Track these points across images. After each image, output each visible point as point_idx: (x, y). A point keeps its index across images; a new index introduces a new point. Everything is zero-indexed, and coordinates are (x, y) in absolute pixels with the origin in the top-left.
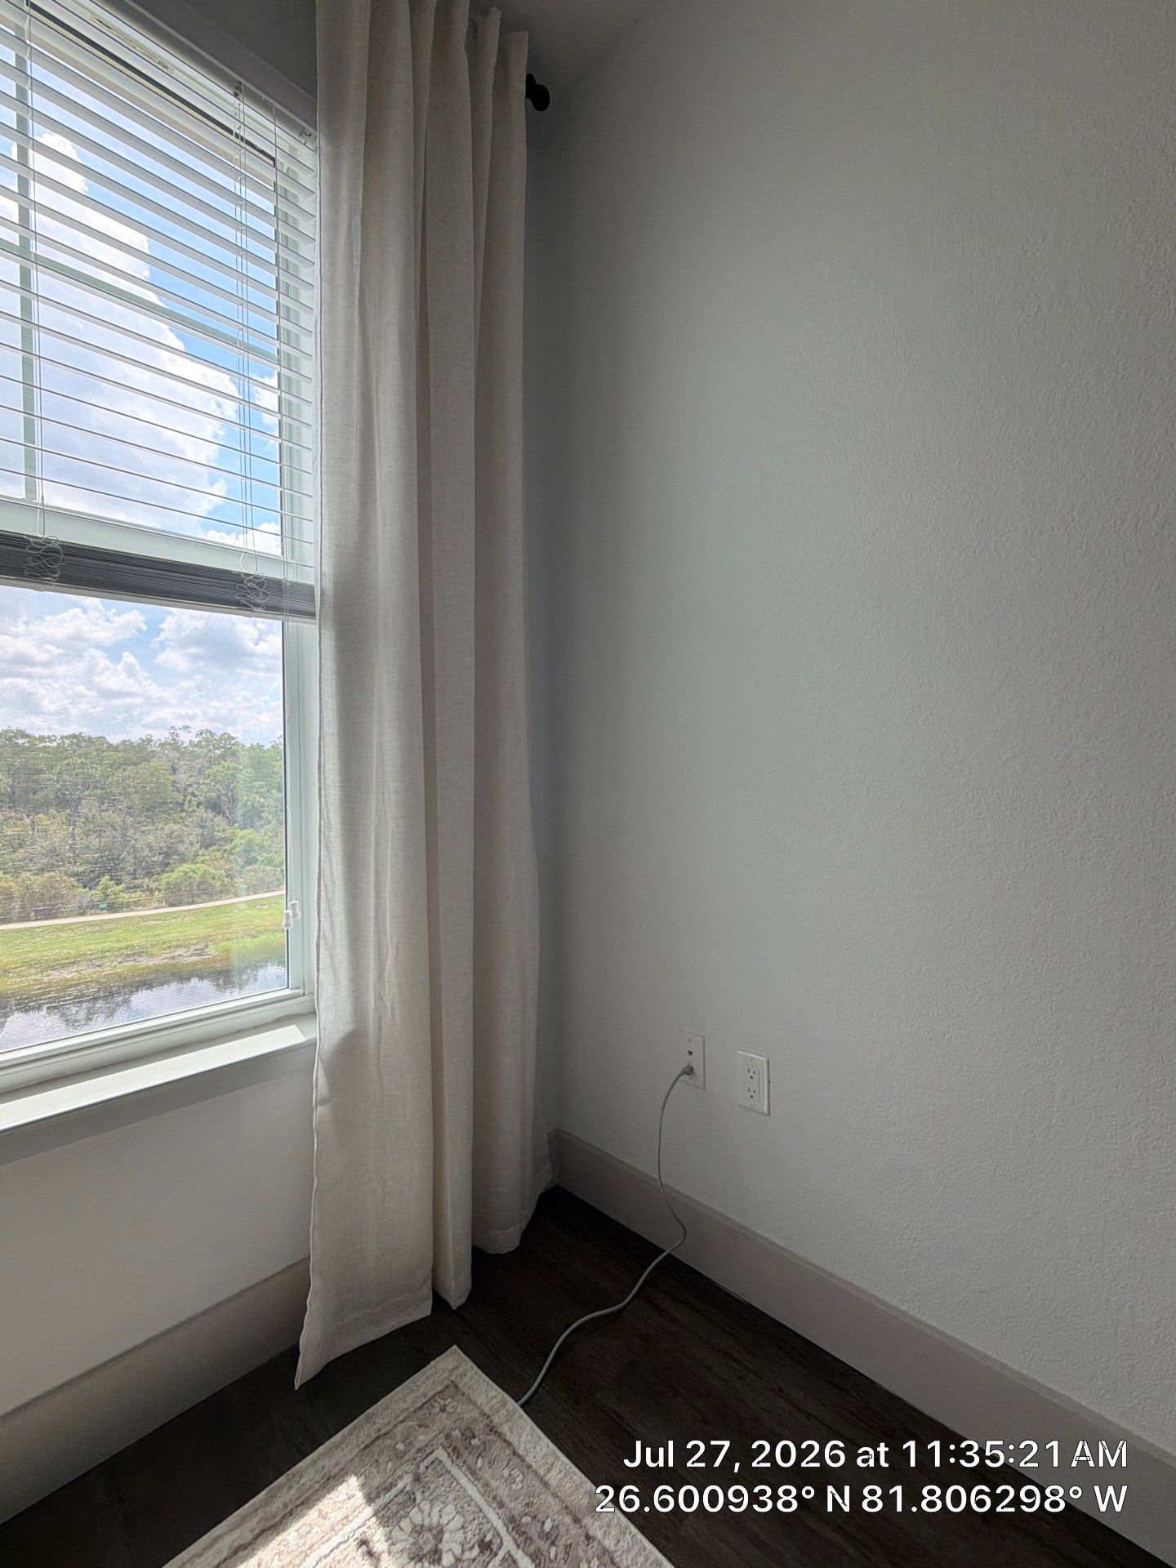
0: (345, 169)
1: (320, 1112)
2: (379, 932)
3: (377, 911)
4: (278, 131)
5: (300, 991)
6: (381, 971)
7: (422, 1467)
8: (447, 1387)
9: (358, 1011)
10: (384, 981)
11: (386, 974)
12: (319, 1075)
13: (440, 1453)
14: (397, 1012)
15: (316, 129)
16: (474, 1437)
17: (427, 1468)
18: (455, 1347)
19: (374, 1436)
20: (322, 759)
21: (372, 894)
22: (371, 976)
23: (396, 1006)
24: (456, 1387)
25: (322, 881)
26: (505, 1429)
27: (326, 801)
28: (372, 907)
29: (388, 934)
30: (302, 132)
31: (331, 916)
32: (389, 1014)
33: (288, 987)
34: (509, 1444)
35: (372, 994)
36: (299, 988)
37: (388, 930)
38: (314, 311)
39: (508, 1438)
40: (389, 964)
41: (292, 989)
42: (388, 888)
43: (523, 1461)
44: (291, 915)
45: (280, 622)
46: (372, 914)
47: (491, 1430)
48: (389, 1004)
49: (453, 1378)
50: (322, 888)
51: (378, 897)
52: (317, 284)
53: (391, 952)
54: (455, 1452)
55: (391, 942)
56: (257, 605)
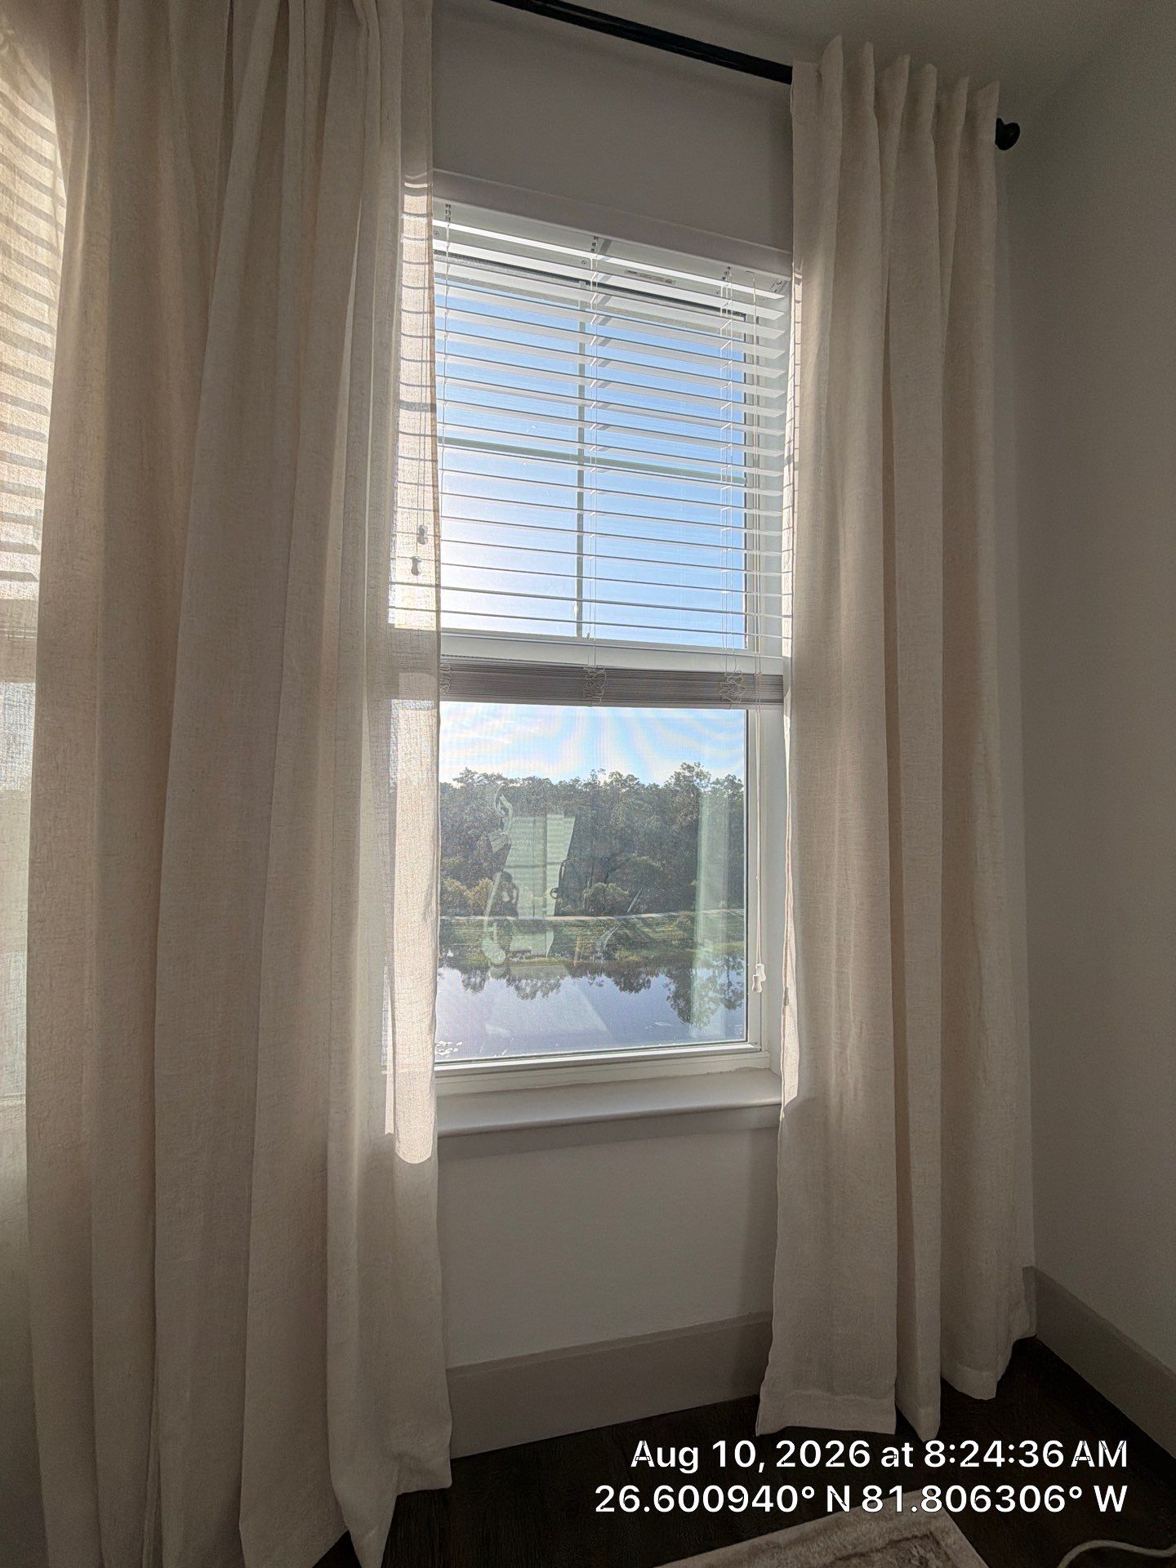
2: (841, 1008)
3: (839, 986)
5: (759, 1047)
6: (842, 1047)
8: (925, 1535)
10: (847, 1058)
11: (848, 1052)
14: (861, 1094)
21: (834, 967)
22: (834, 1050)
24: (938, 1544)
28: (834, 982)
29: (851, 1012)
32: (851, 1094)
33: (747, 1040)
35: (833, 1066)
36: (756, 1044)
37: (851, 1006)
40: (852, 1041)
41: (751, 1043)
42: (851, 965)
46: (834, 988)
48: (852, 1086)
49: (932, 1528)
51: (840, 972)
53: (853, 1030)
55: (854, 1021)
56: (736, 699)
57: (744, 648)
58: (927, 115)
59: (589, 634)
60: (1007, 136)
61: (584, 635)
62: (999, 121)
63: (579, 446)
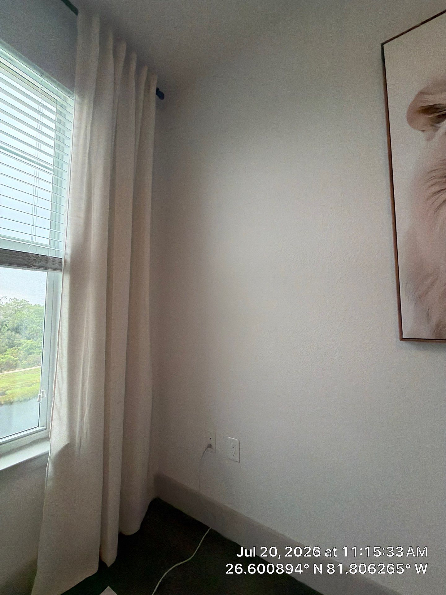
0: (85, 108)
1: (49, 484)
2: (83, 400)
3: (82, 392)
4: (58, 90)
5: (45, 427)
6: (82, 417)
9: (71, 435)
10: (84, 421)
11: (85, 418)
12: (50, 468)
14: (89, 435)
15: (74, 92)
18: (109, 587)
20: (60, 330)
21: (80, 384)
22: (78, 420)
23: (88, 432)
25: (57, 382)
27: (61, 346)
28: (80, 390)
29: (87, 401)
30: (69, 93)
31: (60, 395)
32: (85, 436)
33: (38, 426)
35: (78, 426)
36: (43, 426)
37: (87, 399)
38: (69, 155)
40: (86, 413)
41: (41, 427)
42: (87, 381)
44: (41, 397)
45: (47, 272)
46: (80, 392)
48: (85, 432)
50: (57, 384)
51: (83, 386)
52: (71, 146)
53: (87, 409)
55: (88, 405)
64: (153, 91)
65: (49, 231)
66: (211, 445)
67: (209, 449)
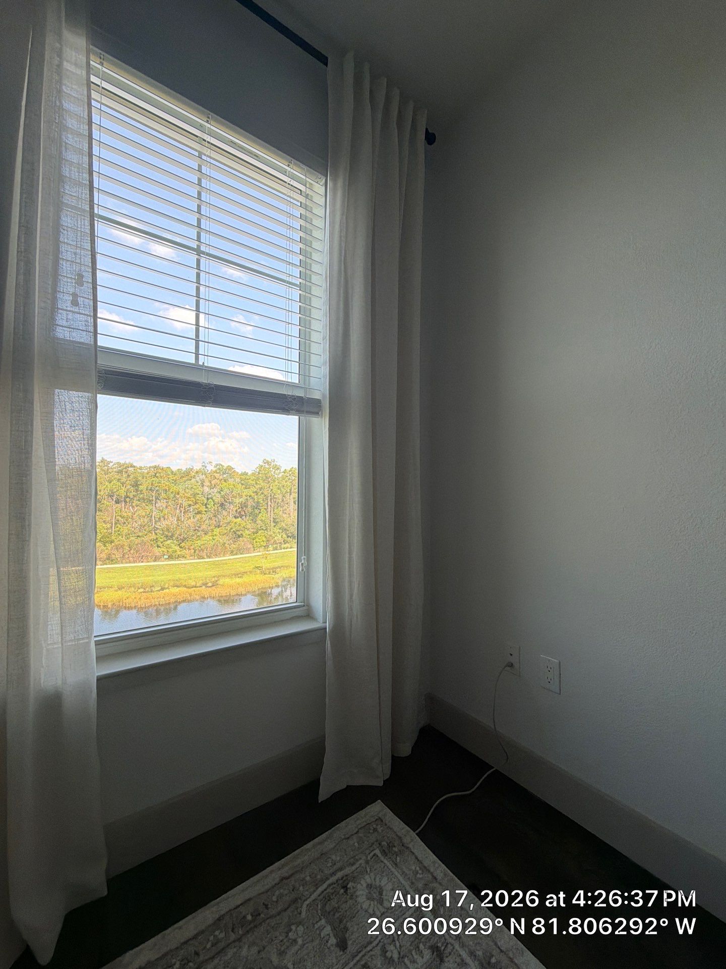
2: (351, 575)
3: (349, 564)
5: (303, 604)
7: (369, 858)
8: (377, 820)
10: (353, 600)
13: (377, 852)
14: (360, 618)
16: (394, 846)
17: (371, 859)
18: (379, 801)
19: (343, 837)
24: (382, 821)
26: (410, 846)
28: (347, 562)
34: (413, 853)
35: (347, 606)
36: (301, 602)
38: (320, 262)
39: (412, 850)
40: (356, 592)
42: (355, 553)
43: (422, 863)
45: (297, 417)
46: (347, 566)
47: (403, 845)
48: (355, 613)
49: (380, 815)
51: (350, 557)
53: (356, 586)
54: (384, 853)
55: (357, 581)
56: (292, 410)
57: (297, 382)
58: (395, 113)
59: (203, 363)
60: (430, 138)
61: (201, 363)
62: (427, 129)
63: (197, 243)
64: (422, 136)
65: (298, 364)
66: (512, 664)
67: (508, 668)
